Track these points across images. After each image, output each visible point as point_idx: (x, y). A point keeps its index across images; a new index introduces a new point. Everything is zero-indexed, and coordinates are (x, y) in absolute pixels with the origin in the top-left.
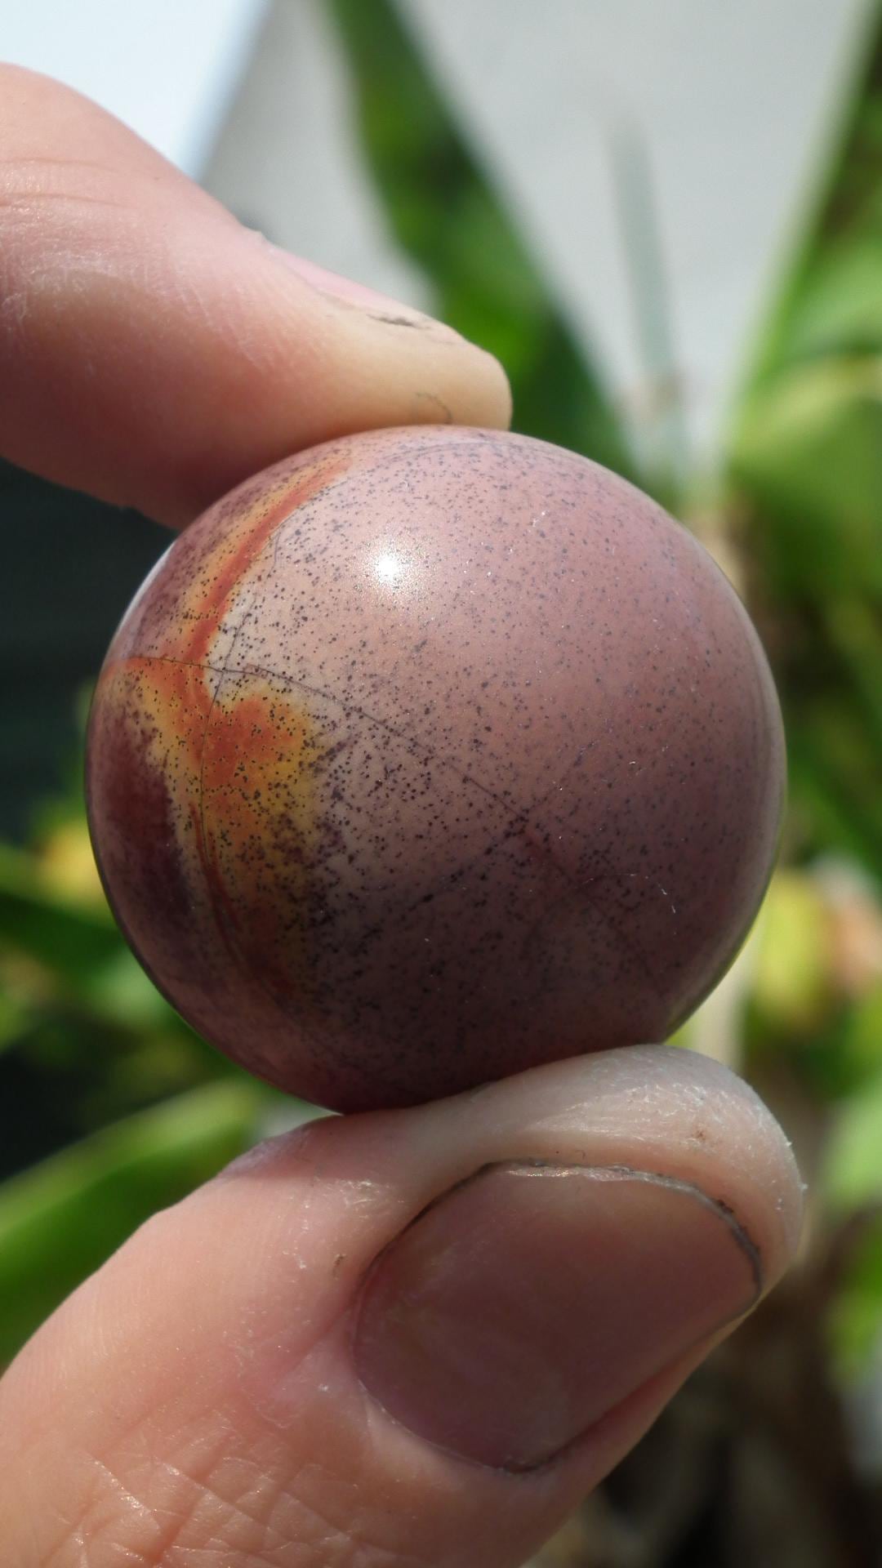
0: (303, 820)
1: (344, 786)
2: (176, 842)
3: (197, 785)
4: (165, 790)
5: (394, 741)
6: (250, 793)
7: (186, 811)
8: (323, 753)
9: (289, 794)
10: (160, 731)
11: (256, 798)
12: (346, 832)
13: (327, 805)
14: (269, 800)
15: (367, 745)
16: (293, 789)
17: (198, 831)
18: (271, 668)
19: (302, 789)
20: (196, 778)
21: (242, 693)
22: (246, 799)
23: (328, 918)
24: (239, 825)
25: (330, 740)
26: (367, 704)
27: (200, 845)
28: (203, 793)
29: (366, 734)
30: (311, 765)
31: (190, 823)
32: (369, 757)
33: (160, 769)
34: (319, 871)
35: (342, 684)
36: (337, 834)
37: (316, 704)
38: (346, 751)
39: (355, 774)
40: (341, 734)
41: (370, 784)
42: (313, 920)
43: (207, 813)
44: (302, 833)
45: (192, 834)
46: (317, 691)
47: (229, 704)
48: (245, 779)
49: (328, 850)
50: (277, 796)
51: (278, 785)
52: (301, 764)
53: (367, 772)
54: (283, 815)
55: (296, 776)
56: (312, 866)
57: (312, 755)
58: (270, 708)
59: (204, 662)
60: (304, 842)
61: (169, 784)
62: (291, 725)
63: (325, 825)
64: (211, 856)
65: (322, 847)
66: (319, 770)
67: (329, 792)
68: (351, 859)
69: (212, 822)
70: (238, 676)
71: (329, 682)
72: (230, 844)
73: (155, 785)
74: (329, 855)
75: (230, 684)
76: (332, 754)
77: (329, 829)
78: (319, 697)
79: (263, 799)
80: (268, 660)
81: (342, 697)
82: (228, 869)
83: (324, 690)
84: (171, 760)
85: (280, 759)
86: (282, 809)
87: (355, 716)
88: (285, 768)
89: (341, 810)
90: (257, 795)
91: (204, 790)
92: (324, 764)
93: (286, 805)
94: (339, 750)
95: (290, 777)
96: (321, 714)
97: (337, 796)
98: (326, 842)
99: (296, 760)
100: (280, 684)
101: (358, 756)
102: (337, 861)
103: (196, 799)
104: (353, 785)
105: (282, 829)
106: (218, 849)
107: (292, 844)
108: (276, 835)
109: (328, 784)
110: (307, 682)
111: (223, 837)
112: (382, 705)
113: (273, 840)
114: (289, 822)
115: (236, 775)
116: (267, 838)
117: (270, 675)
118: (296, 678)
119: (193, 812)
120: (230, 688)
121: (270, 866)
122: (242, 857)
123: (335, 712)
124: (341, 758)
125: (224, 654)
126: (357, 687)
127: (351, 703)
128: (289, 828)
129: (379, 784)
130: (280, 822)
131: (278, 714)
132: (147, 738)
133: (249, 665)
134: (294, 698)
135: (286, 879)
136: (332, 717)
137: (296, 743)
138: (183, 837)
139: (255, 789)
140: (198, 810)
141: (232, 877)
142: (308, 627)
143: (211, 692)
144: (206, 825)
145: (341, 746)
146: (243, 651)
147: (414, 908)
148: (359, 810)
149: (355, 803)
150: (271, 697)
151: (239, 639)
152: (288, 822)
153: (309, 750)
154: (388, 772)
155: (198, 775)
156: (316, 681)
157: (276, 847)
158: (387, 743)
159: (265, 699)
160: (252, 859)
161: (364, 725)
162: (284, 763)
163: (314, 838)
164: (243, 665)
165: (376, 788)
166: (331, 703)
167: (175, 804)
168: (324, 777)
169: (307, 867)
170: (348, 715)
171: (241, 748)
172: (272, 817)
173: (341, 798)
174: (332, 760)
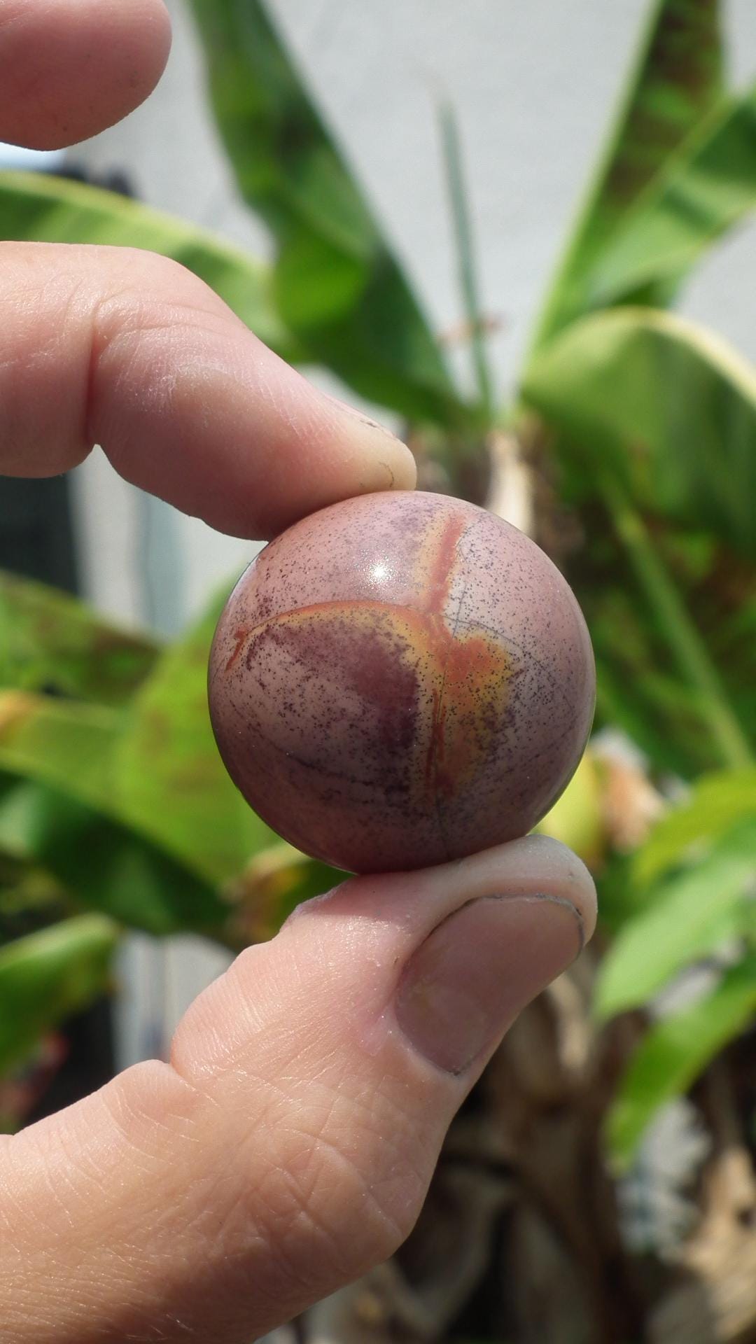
0: (499, 708)
1: (521, 692)
2: (417, 708)
3: (440, 680)
4: (416, 679)
5: (543, 672)
6: (474, 689)
7: (430, 693)
8: (513, 673)
9: (495, 692)
10: (413, 646)
11: (477, 692)
12: (517, 715)
13: (512, 701)
14: (484, 694)
15: (532, 673)
16: (497, 690)
17: (436, 704)
18: (485, 624)
19: (502, 690)
20: (440, 676)
21: (470, 635)
22: (471, 691)
23: (494, 761)
24: (464, 705)
25: (518, 667)
26: (532, 651)
27: (435, 712)
28: (444, 684)
29: (532, 667)
30: (507, 679)
31: (431, 700)
32: (532, 679)
33: (412, 668)
34: (499, 735)
35: (521, 639)
36: (513, 717)
37: (510, 647)
38: (524, 674)
39: (526, 687)
40: (521, 665)
41: (531, 693)
42: (486, 760)
43: (444, 696)
44: (497, 714)
45: (431, 706)
46: (510, 640)
47: (463, 640)
48: (472, 681)
49: (507, 725)
50: (489, 692)
51: (490, 687)
52: (503, 677)
53: (531, 686)
54: (490, 703)
55: (500, 683)
56: (497, 732)
57: (508, 673)
58: (487, 646)
59: (443, 614)
60: (497, 718)
61: (420, 677)
62: (499, 656)
63: (509, 711)
64: (441, 719)
65: (505, 723)
66: (511, 682)
67: (513, 694)
68: (516, 731)
69: (447, 701)
70: (467, 625)
71: (515, 637)
72: (455, 714)
73: (407, 676)
74: (507, 727)
75: (462, 629)
76: (517, 674)
77: (510, 714)
78: (511, 644)
79: (481, 693)
80: (483, 619)
81: (521, 645)
82: (450, 727)
83: (513, 640)
84: (422, 663)
85: (492, 673)
86: (490, 700)
87: (527, 656)
88: (495, 679)
89: (517, 705)
90: (478, 690)
91: (445, 683)
92: (513, 679)
93: (492, 698)
94: (521, 673)
95: (496, 683)
96: (514, 653)
97: (517, 697)
98: (507, 720)
99: (500, 675)
100: (492, 634)
101: (528, 679)
102: (509, 732)
103: (439, 687)
104: (525, 693)
105: (488, 711)
106: (447, 716)
107: (491, 719)
108: (484, 713)
109: (514, 690)
110: (505, 634)
111: (452, 710)
112: (538, 652)
113: (481, 715)
114: (493, 707)
115: (467, 678)
116: (478, 713)
117: (486, 628)
118: (500, 631)
119: (435, 694)
120: (463, 631)
121: (476, 729)
122: (461, 723)
123: (519, 654)
124: (521, 678)
125: (456, 611)
126: (528, 642)
127: (526, 650)
128: (492, 710)
129: (535, 694)
130: (487, 707)
131: (492, 649)
132: (400, 650)
133: (472, 620)
134: (499, 642)
135: (482, 737)
136: (518, 656)
137: (501, 666)
138: (424, 707)
139: (477, 687)
140: (439, 694)
141: (451, 732)
142: (499, 605)
143: (451, 631)
144: (442, 702)
145: (522, 671)
146: (468, 612)
147: (530, 761)
148: (525, 706)
149: (525, 702)
150: (488, 639)
151: (463, 605)
152: (491, 706)
153: (507, 671)
154: (539, 688)
155: (442, 674)
156: (508, 634)
157: (481, 719)
158: (540, 673)
159: (484, 640)
160: (467, 724)
161: (531, 662)
162: (494, 676)
163: (503, 717)
164: (469, 619)
165: (534, 696)
166: (518, 648)
167: (423, 688)
168: (512, 687)
169: (494, 732)
170: (525, 655)
171: (471, 664)
172: (484, 704)
173: (519, 698)
174: (517, 678)
